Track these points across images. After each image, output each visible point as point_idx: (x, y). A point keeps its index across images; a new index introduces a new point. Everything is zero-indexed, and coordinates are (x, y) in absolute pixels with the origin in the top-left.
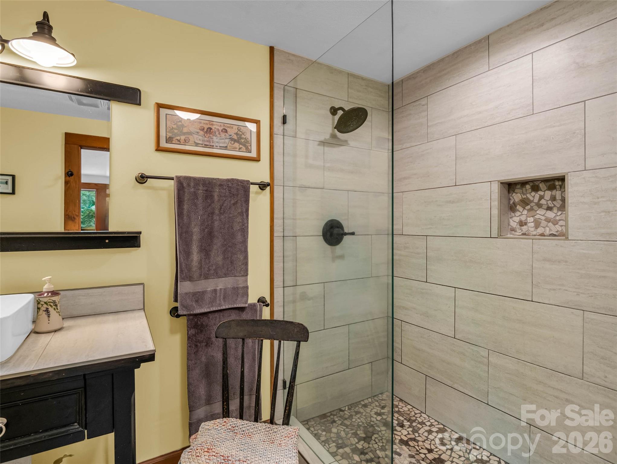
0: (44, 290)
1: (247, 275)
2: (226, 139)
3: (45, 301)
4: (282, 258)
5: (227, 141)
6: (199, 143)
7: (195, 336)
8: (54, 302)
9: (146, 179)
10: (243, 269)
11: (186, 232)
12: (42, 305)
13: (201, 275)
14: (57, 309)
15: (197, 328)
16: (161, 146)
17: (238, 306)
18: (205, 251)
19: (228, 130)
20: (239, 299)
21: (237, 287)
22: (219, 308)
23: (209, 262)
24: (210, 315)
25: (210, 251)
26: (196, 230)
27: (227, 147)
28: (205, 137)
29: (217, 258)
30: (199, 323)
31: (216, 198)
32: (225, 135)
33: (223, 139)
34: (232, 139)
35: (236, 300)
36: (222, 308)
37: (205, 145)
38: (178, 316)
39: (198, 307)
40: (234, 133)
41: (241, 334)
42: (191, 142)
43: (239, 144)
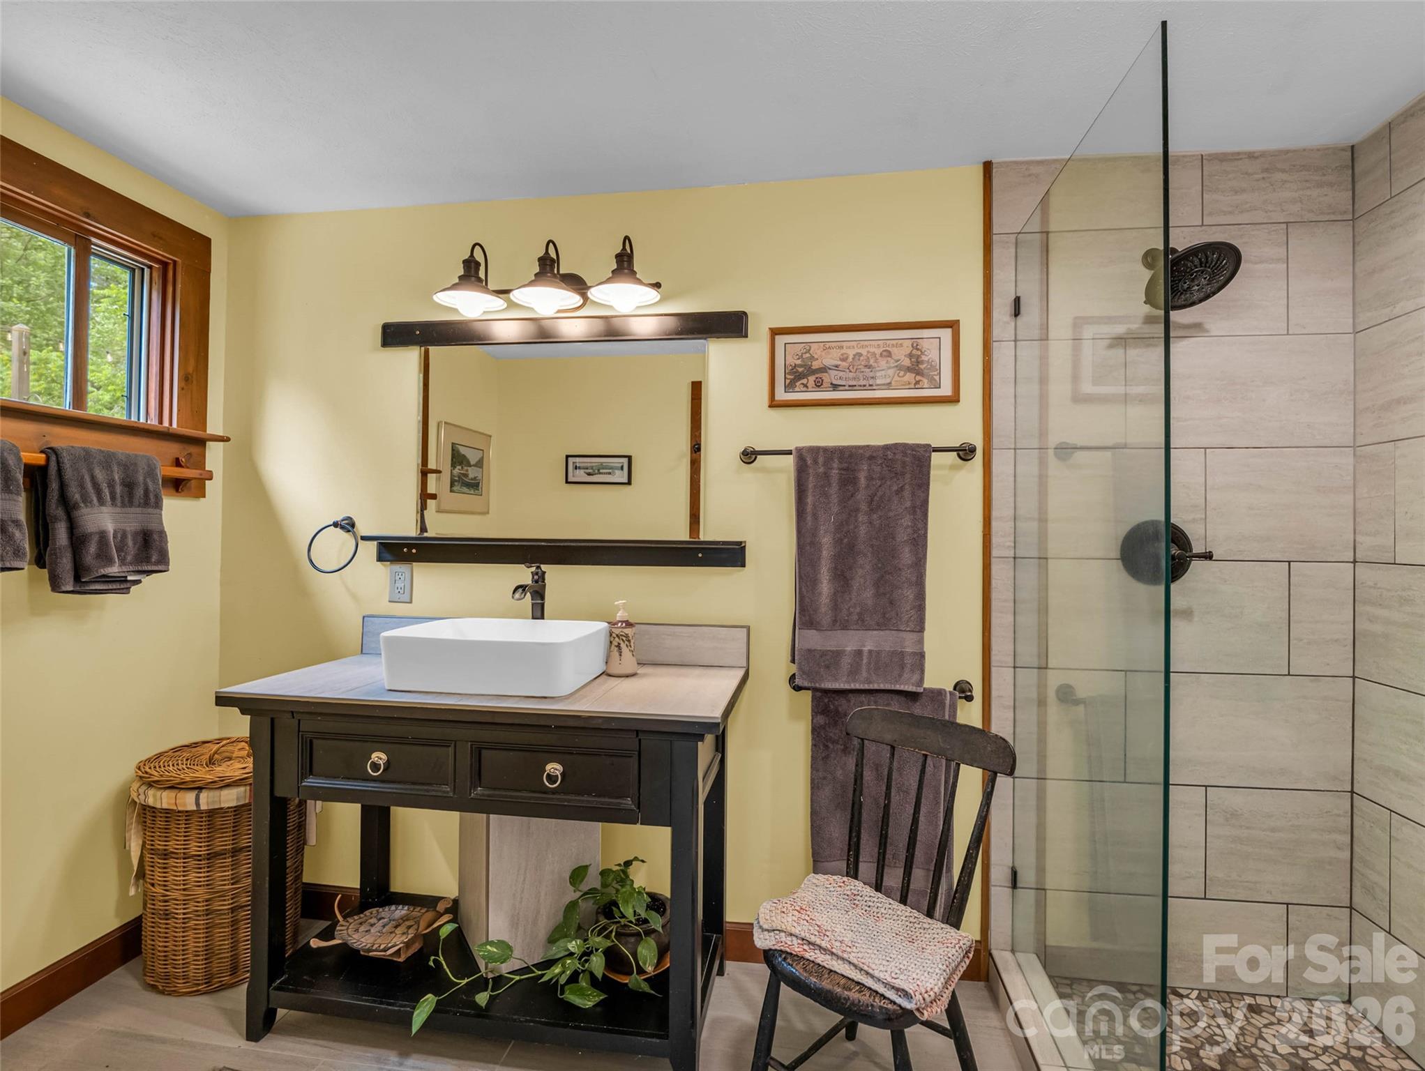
0: (618, 619)
1: (922, 630)
2: (889, 368)
3: (617, 633)
4: (1012, 604)
5: (891, 372)
6: (839, 384)
7: (824, 728)
8: (627, 636)
9: (754, 456)
10: (912, 618)
11: (812, 544)
12: (614, 638)
13: (835, 621)
14: (630, 646)
15: (827, 716)
16: (776, 398)
17: (902, 688)
18: (842, 577)
19: (894, 351)
20: (905, 675)
21: (901, 652)
22: (866, 687)
23: (851, 599)
24: (850, 695)
25: (852, 579)
26: (826, 541)
27: (890, 383)
28: (850, 371)
29: (863, 591)
30: (832, 707)
31: (863, 481)
32: (887, 362)
33: (883, 370)
34: (900, 368)
35: (900, 676)
36: (871, 687)
37: (850, 386)
38: (798, 688)
39: (829, 678)
40: (905, 356)
41: (888, 737)
42: (825, 385)
43: (914, 375)
